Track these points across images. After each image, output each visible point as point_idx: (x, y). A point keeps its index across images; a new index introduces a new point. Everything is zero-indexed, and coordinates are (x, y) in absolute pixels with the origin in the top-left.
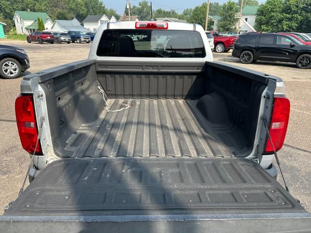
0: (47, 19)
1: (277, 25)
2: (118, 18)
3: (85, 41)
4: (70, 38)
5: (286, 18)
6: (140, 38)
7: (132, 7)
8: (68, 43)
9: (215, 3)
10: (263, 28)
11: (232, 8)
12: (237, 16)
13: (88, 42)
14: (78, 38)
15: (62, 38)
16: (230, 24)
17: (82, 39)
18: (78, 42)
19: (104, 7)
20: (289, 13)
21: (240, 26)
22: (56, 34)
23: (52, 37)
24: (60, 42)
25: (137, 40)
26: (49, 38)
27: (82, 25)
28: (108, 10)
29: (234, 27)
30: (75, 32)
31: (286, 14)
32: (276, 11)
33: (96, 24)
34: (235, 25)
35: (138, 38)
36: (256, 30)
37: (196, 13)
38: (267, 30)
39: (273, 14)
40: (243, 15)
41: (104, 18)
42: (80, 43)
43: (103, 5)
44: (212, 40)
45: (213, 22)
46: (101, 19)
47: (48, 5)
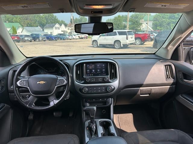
0: (19, 27)
1: (167, 27)
2: (66, 25)
3: (42, 40)
4: (32, 38)
5: (172, 22)
6: (80, 37)
7: (75, 19)
8: (31, 41)
9: (125, 15)
10: (158, 29)
11: (138, 17)
12: (141, 21)
13: (44, 41)
14: (37, 38)
15: (26, 39)
16: (137, 27)
17: (41, 39)
18: (38, 41)
19: (57, 19)
20: (174, 19)
21: (143, 28)
22: (22, 36)
23: (18, 38)
24: (25, 41)
25: (78, 38)
26: (16, 38)
27: (43, 30)
28: (60, 21)
30: (36, 34)
31: (172, 19)
32: (165, 18)
33: (52, 29)
34: (140, 27)
35: (79, 37)
36: (153, 30)
37: (115, 20)
38: (161, 30)
39: (164, 19)
40: (145, 21)
41: (57, 25)
42: (39, 41)
43: (57, 18)
44: (134, 36)
45: (126, 26)
46: (55, 26)
47: (21, 19)
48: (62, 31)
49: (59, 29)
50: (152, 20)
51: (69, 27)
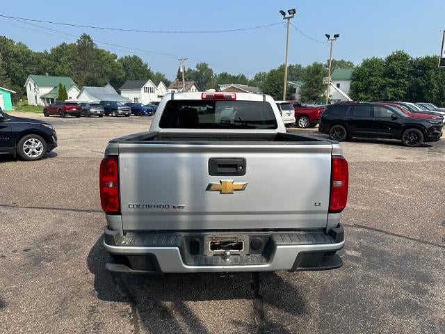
0: (71, 86)
1: (379, 93)
2: (167, 84)
3: (123, 114)
4: (103, 110)
5: (390, 84)
7: (186, 71)
8: (100, 116)
9: (297, 65)
10: (360, 97)
11: (319, 72)
12: (325, 81)
13: (127, 116)
14: (113, 109)
15: (93, 110)
16: (317, 91)
17: (120, 112)
18: (114, 115)
19: (149, 70)
20: (393, 78)
21: (331, 94)
22: (84, 104)
23: (79, 108)
24: (89, 115)
26: (74, 109)
27: (119, 93)
28: (155, 74)
29: (322, 95)
30: (110, 102)
31: (390, 78)
32: (375, 76)
33: (138, 91)
34: (323, 92)
36: (352, 98)
37: (271, 77)
38: (366, 99)
39: (372, 79)
40: (334, 79)
41: (149, 84)
42: (117, 116)
43: (148, 68)
44: (293, 112)
45: (295, 89)
46: (145, 86)
47: (73, 67)
48: (159, 97)
49: (153, 92)
50: (350, 80)
51: (174, 88)
